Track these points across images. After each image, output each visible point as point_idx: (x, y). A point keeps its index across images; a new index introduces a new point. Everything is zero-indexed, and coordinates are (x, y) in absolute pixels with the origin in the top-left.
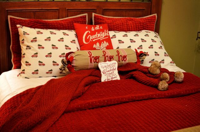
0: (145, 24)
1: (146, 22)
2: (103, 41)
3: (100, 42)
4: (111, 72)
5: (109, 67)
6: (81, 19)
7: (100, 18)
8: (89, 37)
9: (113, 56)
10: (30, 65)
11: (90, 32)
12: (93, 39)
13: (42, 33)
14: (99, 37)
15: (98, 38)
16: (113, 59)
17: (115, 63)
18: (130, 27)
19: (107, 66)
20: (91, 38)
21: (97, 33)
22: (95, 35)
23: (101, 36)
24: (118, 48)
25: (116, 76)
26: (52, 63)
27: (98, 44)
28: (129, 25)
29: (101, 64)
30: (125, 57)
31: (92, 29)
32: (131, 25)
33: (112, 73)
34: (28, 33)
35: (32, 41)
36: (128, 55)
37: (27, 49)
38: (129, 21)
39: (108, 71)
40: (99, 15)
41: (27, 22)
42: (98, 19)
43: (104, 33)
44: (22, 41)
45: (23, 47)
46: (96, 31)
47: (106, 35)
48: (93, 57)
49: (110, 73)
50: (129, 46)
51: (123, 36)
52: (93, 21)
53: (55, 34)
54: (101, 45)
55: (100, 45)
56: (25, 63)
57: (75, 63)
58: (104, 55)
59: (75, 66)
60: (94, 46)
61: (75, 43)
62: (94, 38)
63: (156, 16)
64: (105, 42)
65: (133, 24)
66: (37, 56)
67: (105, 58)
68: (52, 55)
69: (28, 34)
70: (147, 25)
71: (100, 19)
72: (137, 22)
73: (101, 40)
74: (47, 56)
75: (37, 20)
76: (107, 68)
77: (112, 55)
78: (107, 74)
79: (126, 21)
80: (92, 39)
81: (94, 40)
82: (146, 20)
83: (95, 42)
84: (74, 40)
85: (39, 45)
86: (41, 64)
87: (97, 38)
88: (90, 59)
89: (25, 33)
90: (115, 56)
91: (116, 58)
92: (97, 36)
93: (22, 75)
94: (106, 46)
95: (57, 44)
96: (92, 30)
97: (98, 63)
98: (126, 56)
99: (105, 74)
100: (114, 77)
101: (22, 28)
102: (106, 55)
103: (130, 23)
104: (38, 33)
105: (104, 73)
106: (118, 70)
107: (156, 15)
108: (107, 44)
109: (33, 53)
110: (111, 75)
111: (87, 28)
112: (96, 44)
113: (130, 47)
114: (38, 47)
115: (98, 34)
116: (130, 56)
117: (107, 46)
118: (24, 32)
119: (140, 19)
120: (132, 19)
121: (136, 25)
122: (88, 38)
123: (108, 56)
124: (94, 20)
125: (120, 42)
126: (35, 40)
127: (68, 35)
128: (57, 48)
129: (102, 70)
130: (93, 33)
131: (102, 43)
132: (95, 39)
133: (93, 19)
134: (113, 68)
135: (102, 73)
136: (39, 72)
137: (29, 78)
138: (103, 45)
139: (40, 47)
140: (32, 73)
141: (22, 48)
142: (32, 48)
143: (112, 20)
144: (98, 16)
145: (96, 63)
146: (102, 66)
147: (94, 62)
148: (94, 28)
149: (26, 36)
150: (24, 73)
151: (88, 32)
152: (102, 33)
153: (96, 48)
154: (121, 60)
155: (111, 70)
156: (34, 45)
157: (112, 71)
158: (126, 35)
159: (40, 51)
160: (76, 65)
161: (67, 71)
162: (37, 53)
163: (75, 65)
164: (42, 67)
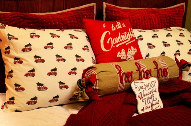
0: (172, 19)
1: (173, 15)
2: (130, 46)
3: (126, 47)
4: (149, 96)
5: (147, 88)
6: (87, 12)
7: (114, 9)
8: (110, 41)
9: (151, 70)
10: (23, 89)
11: (110, 34)
12: (117, 44)
13: (38, 36)
14: (123, 40)
15: (123, 42)
16: (151, 75)
17: (154, 82)
18: (154, 23)
19: (144, 87)
20: (113, 42)
21: (120, 34)
22: (118, 37)
23: (126, 38)
24: (148, 55)
25: (157, 101)
26: (58, 85)
27: (123, 51)
28: (152, 19)
29: (135, 84)
30: (165, 70)
31: (112, 28)
32: (155, 19)
33: (151, 97)
34: (15, 36)
35: (23, 50)
36: (169, 67)
37: (15, 63)
38: (151, 14)
39: (147, 94)
40: (112, 5)
41: (7, 17)
42: (112, 11)
43: (130, 34)
44: (6, 49)
45: (7, 60)
46: (118, 31)
47: (132, 37)
48: (124, 73)
49: (149, 98)
50: (162, 52)
51: (152, 37)
52: (104, 14)
53: (59, 37)
54: (128, 53)
55: (126, 53)
56: (14, 86)
57: (98, 86)
58: (139, 69)
59: (99, 90)
60: (119, 55)
61: (88, 50)
62: (117, 42)
63: (185, 6)
64: (132, 48)
65: (157, 18)
66: (33, 75)
67: (140, 74)
68: (57, 72)
69: (16, 39)
70: (175, 20)
71: (114, 11)
72: (163, 15)
73: (127, 44)
74: (49, 74)
75: (24, 13)
76: (145, 90)
77: (149, 69)
78: (145, 99)
79: (148, 13)
80: (115, 43)
81: (117, 46)
82: (173, 12)
83: (120, 49)
84: (87, 46)
85: (36, 57)
86: (41, 87)
87: (121, 42)
88: (120, 76)
89: (11, 37)
90: (153, 70)
91: (154, 72)
92: (121, 38)
93: (10, 106)
94: (134, 54)
95: (64, 53)
96: (113, 30)
97: (130, 82)
98: (167, 68)
99: (142, 99)
100: (154, 102)
101: (5, 28)
102: (141, 69)
103: (153, 17)
104: (32, 37)
105: (141, 97)
106: (159, 92)
107: (184, 4)
108: (136, 51)
109: (27, 69)
110: (151, 100)
111: (104, 26)
112: (121, 52)
113: (164, 53)
114: (34, 59)
115: (122, 36)
116: (171, 68)
117: (136, 53)
118: (9, 35)
119: (165, 10)
120: (155, 11)
121: (161, 20)
122: (108, 42)
123: (143, 71)
124: (106, 12)
125: (150, 46)
126: (28, 48)
127: (77, 38)
128: (64, 60)
129: (137, 93)
130: (115, 35)
131: (129, 49)
132: (119, 43)
133: (104, 11)
134: (152, 89)
135: (138, 98)
136: (37, 101)
137: (20, 111)
138: (130, 52)
139: (38, 59)
140: (27, 103)
141: (5, 62)
142: (24, 61)
143: (130, 13)
144: (111, 7)
145: (128, 83)
146: (136, 86)
147: (126, 82)
148: (115, 26)
149: (14, 41)
150: (13, 103)
151: (108, 33)
152: (127, 34)
153: (120, 58)
154: (161, 76)
155: (149, 93)
156: (28, 57)
157: (152, 94)
158: (155, 35)
159: (38, 66)
160: (100, 88)
161: (86, 99)
162: (33, 70)
163: (98, 88)
164: (43, 92)
